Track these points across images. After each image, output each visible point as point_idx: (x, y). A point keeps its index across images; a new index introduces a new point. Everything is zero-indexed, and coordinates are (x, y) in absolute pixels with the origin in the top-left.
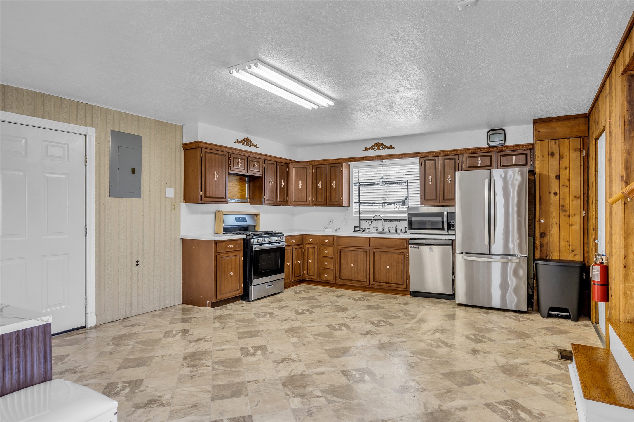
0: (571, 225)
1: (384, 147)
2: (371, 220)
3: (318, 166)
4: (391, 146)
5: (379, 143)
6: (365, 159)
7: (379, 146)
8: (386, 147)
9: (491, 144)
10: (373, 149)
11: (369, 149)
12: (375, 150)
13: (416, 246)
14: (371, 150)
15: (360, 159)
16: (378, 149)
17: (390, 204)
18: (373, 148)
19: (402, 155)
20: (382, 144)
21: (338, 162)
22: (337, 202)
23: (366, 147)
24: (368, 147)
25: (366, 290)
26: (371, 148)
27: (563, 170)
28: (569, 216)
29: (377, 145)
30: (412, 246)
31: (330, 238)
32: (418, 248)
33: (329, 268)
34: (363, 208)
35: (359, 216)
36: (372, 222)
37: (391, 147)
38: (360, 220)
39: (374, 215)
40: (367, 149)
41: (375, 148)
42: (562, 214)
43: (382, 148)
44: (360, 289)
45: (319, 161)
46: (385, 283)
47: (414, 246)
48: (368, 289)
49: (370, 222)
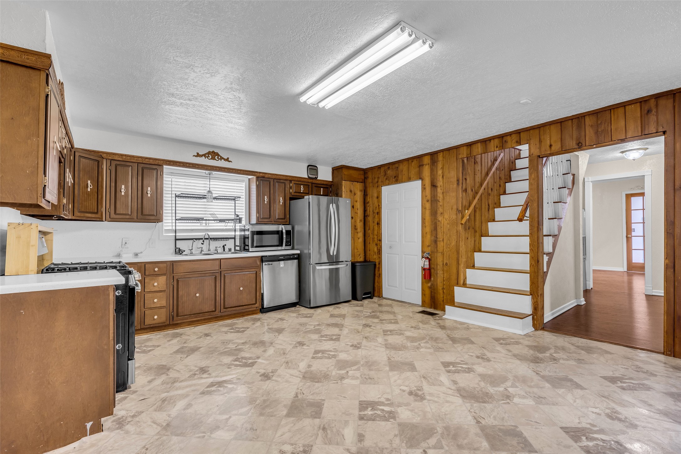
0: (359, 239)
1: (219, 157)
2: (202, 239)
3: (118, 163)
4: (228, 158)
5: (213, 152)
6: (197, 166)
7: (214, 155)
8: (222, 158)
9: (310, 176)
10: (207, 157)
11: (202, 156)
12: (209, 159)
13: (269, 263)
14: (203, 157)
15: (191, 165)
16: (213, 158)
17: (221, 221)
18: (207, 155)
19: (241, 170)
20: (218, 155)
21: (156, 163)
22: (153, 215)
23: (198, 153)
24: (200, 154)
25: (212, 320)
26: (204, 155)
27: (355, 202)
28: (358, 233)
29: (212, 154)
30: (267, 263)
31: (161, 265)
32: (272, 264)
33: (159, 306)
34: (181, 226)
35: (175, 234)
36: (203, 241)
37: (227, 160)
38: (176, 240)
39: (204, 234)
40: (198, 155)
41: (209, 157)
42: (355, 231)
43: (218, 158)
44: (203, 322)
45: (122, 155)
46: (237, 307)
47: (268, 263)
48: (214, 320)
49: (201, 241)
